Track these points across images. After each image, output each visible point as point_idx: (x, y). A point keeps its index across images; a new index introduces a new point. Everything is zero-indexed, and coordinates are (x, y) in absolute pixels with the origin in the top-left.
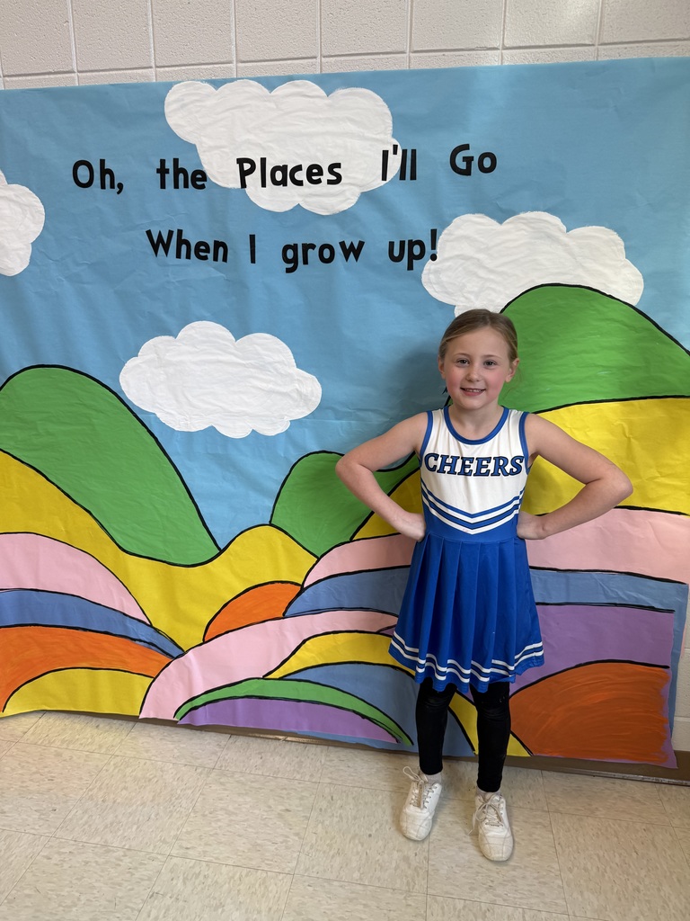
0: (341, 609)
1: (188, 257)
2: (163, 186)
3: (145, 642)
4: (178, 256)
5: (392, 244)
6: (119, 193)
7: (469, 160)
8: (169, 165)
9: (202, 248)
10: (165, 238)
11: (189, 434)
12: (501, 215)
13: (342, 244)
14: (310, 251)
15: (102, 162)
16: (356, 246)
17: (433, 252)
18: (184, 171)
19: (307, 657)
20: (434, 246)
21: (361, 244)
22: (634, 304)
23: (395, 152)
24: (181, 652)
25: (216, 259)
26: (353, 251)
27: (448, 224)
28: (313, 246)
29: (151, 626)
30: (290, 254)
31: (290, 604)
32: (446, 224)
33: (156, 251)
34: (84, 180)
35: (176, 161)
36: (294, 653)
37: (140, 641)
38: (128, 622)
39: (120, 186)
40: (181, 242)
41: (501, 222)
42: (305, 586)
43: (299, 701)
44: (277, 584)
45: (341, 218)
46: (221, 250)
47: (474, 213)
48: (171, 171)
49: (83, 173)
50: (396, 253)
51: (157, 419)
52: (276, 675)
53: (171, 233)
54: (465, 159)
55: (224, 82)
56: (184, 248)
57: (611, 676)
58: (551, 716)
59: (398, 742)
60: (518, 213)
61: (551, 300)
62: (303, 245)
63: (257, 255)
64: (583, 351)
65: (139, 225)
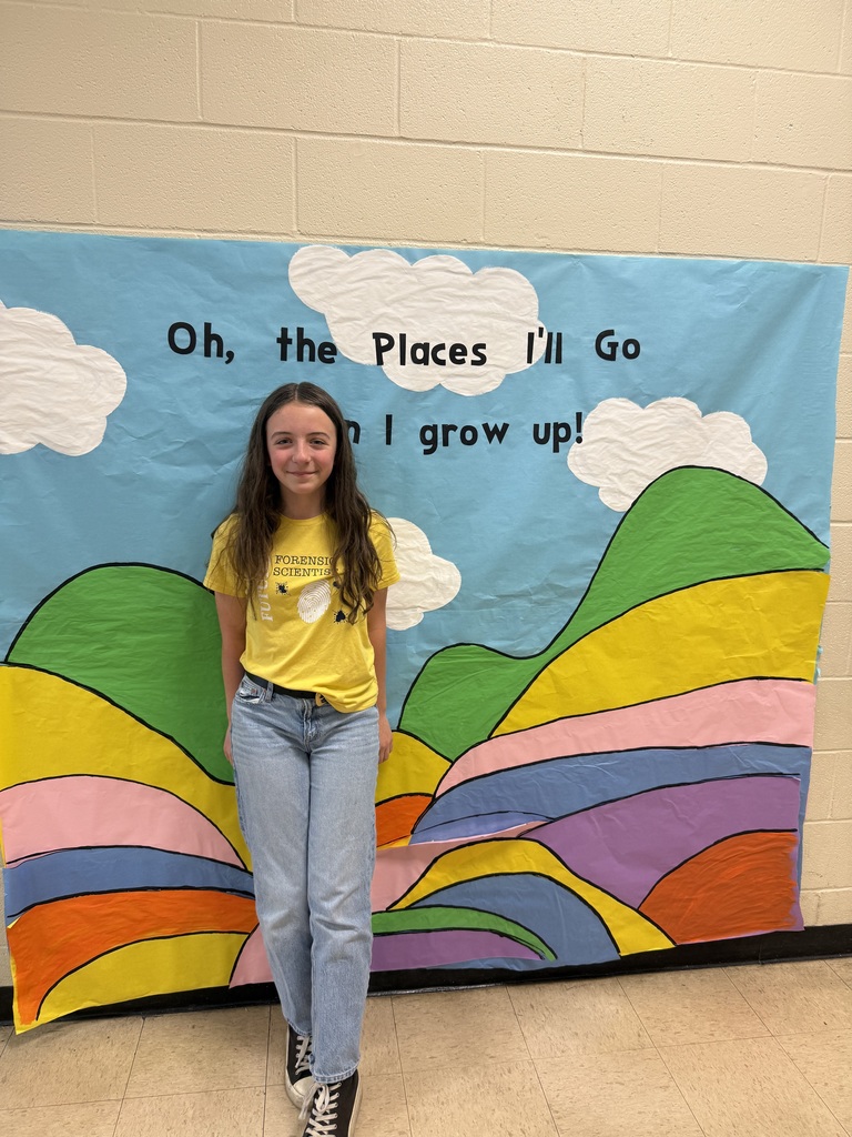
2: (284, 357)
3: (238, 891)
5: (536, 427)
6: (227, 362)
7: (613, 346)
8: (292, 334)
12: (643, 398)
13: (486, 426)
14: (451, 432)
15: (208, 326)
16: (500, 428)
17: (579, 434)
18: (310, 343)
19: (438, 878)
20: (579, 430)
21: (506, 426)
22: (760, 484)
23: (541, 335)
26: (496, 433)
27: (593, 407)
28: (454, 428)
29: (245, 870)
30: (429, 435)
31: (420, 818)
32: (590, 408)
34: (183, 345)
35: (300, 331)
36: (423, 876)
37: (231, 890)
39: (231, 355)
41: (643, 407)
42: (437, 796)
43: (429, 931)
44: (404, 798)
45: (484, 400)
47: (617, 397)
48: (295, 341)
49: (182, 338)
50: (541, 436)
52: (402, 904)
54: (610, 344)
55: (359, 249)
57: (747, 848)
58: (692, 899)
59: (541, 957)
60: (660, 399)
61: (688, 481)
62: (443, 426)
63: (393, 436)
64: (716, 530)
65: (252, 400)
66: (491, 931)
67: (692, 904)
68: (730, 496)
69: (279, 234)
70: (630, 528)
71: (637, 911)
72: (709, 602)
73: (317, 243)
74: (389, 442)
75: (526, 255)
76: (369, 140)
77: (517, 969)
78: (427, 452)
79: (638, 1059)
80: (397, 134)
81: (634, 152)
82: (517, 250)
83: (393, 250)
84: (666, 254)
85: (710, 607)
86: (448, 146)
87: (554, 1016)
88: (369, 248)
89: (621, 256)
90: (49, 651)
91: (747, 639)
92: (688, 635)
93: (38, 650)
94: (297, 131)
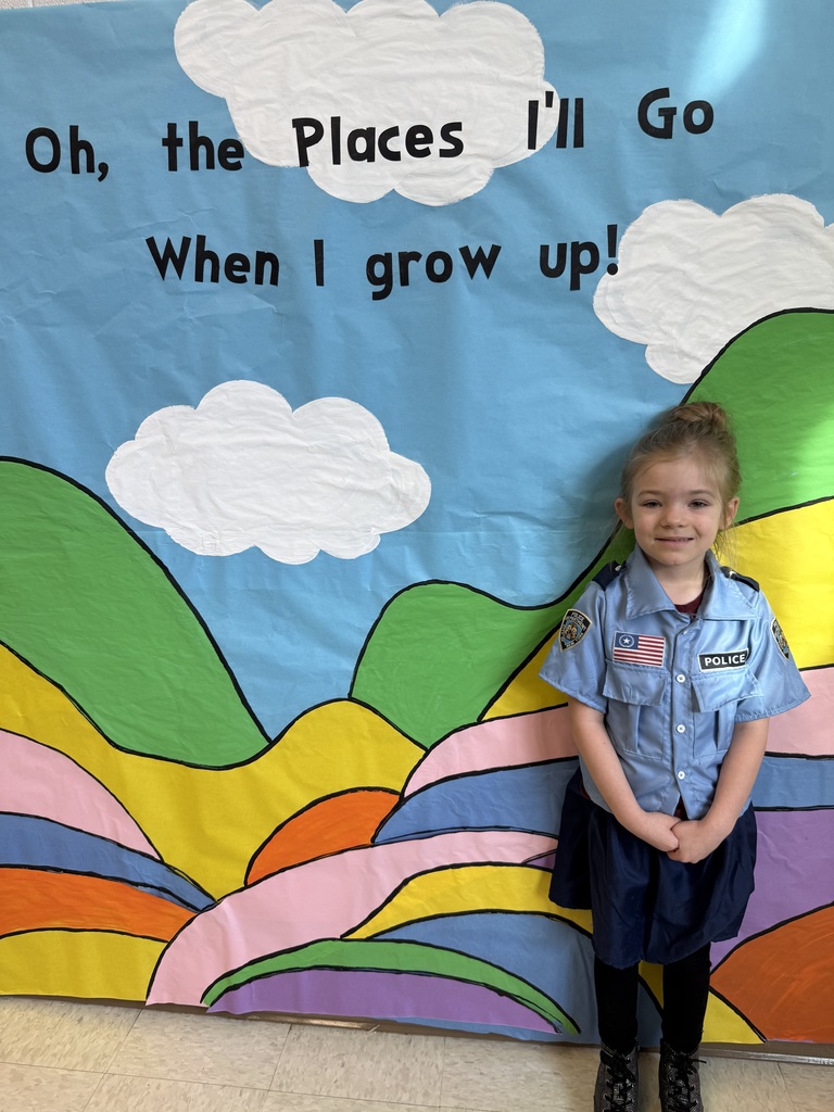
0: (465, 829)
1: (215, 278)
2: (173, 166)
3: (152, 887)
4: (199, 277)
5: (545, 249)
6: (101, 179)
7: (669, 114)
8: (183, 132)
9: (238, 263)
10: (177, 251)
11: (219, 560)
12: (720, 200)
13: (465, 251)
14: (412, 264)
15: (74, 130)
16: (487, 253)
17: (612, 260)
18: (207, 142)
19: (411, 905)
20: (612, 252)
21: (496, 250)
23: (549, 104)
24: (210, 902)
25: (259, 280)
26: (482, 261)
27: (635, 216)
28: (416, 256)
29: (161, 862)
30: (379, 269)
31: (383, 823)
32: (631, 217)
33: (163, 270)
34: (44, 158)
35: (193, 126)
36: (389, 900)
37: (145, 885)
38: (126, 857)
39: (104, 168)
40: (203, 255)
41: (719, 211)
42: (406, 794)
43: (399, 972)
44: (361, 792)
45: (462, 210)
46: (268, 266)
47: (676, 198)
48: (186, 142)
49: (43, 149)
50: (552, 263)
51: (167, 537)
52: (362, 933)
53: (186, 242)
54: (662, 112)
56: (208, 264)
58: (795, 979)
59: (557, 1029)
60: (749, 198)
61: (798, 334)
62: (401, 254)
63: (325, 272)
65: (134, 230)
66: (486, 986)
67: (794, 984)
74: (320, 281)
78: (377, 296)
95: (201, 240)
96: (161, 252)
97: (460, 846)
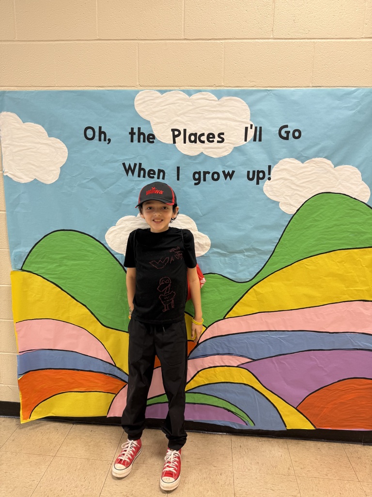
0: (218, 354)
1: (144, 176)
2: (132, 141)
4: (139, 176)
5: (249, 172)
6: (108, 143)
7: (288, 133)
8: (136, 131)
9: (152, 172)
10: (132, 167)
12: (302, 158)
13: (224, 172)
14: (207, 175)
15: (100, 128)
16: (231, 173)
17: (269, 176)
18: (143, 134)
19: (200, 380)
20: (269, 174)
21: (233, 172)
22: (366, 202)
23: (251, 128)
25: (158, 178)
26: (229, 175)
27: (277, 163)
28: (209, 173)
29: (115, 366)
30: (197, 176)
31: (191, 352)
33: (127, 174)
34: (90, 136)
35: (139, 129)
36: (192, 378)
37: (109, 374)
38: (103, 364)
39: (109, 140)
40: (140, 169)
41: (303, 162)
43: (195, 404)
45: (222, 160)
46: (161, 174)
47: (289, 158)
48: (137, 134)
49: (90, 133)
50: (251, 176)
53: (135, 165)
54: (286, 132)
55: (165, 91)
56: (142, 172)
57: (356, 386)
58: (325, 407)
59: (246, 424)
60: (311, 158)
61: (326, 200)
62: (204, 172)
63: (180, 177)
64: (342, 225)
65: (118, 160)
66: (224, 408)
67: (325, 409)
68: (350, 208)
69: (131, 86)
70: (296, 223)
71: (296, 409)
72: (337, 260)
73: (148, 89)
74: (178, 179)
75: (244, 90)
76: (171, 41)
77: (235, 428)
78: (196, 184)
79: (285, 480)
80: (184, 38)
81: (299, 37)
82: (240, 88)
83: (181, 91)
84: (316, 87)
85: (338, 264)
86: (207, 41)
87: (250, 453)
88: (170, 91)
89: (292, 89)
90: (38, 266)
91: (358, 281)
92: (325, 277)
93: (33, 265)
94: (139, 40)
95: (140, 164)
96: (127, 167)
97: (217, 360)
